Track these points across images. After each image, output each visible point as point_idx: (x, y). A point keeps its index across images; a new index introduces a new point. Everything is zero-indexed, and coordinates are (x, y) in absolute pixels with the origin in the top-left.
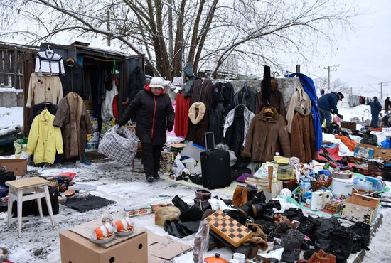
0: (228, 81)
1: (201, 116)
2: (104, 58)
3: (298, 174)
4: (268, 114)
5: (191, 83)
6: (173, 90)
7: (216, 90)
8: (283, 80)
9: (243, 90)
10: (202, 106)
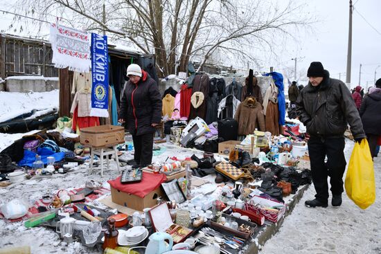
0: (221, 77)
1: (200, 102)
2: (125, 56)
3: (270, 144)
4: (250, 102)
5: (192, 77)
6: (178, 82)
7: (212, 83)
8: (261, 78)
9: (232, 84)
10: (201, 95)
